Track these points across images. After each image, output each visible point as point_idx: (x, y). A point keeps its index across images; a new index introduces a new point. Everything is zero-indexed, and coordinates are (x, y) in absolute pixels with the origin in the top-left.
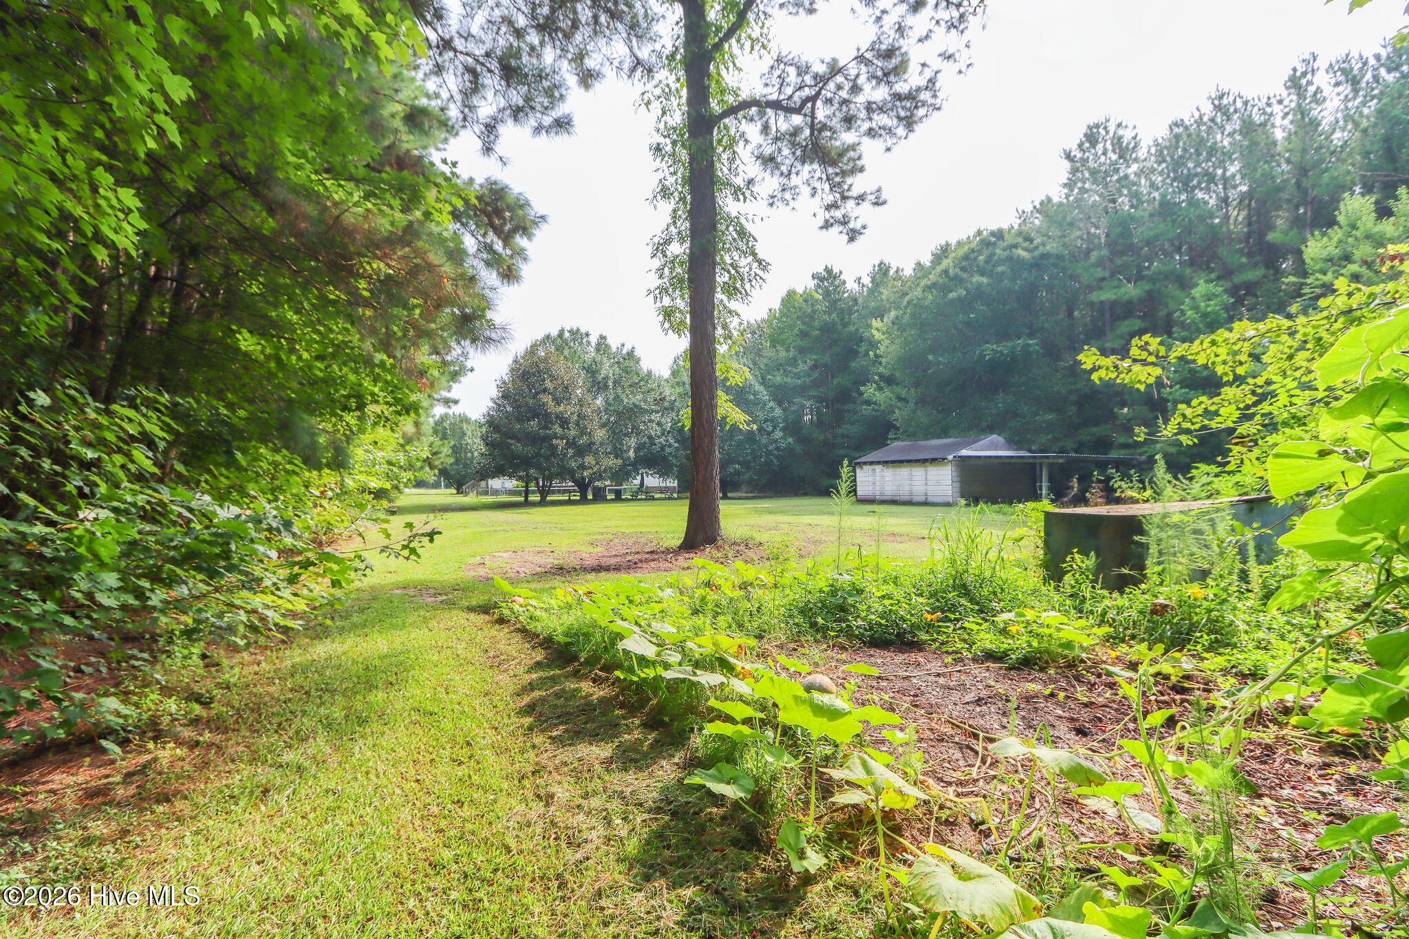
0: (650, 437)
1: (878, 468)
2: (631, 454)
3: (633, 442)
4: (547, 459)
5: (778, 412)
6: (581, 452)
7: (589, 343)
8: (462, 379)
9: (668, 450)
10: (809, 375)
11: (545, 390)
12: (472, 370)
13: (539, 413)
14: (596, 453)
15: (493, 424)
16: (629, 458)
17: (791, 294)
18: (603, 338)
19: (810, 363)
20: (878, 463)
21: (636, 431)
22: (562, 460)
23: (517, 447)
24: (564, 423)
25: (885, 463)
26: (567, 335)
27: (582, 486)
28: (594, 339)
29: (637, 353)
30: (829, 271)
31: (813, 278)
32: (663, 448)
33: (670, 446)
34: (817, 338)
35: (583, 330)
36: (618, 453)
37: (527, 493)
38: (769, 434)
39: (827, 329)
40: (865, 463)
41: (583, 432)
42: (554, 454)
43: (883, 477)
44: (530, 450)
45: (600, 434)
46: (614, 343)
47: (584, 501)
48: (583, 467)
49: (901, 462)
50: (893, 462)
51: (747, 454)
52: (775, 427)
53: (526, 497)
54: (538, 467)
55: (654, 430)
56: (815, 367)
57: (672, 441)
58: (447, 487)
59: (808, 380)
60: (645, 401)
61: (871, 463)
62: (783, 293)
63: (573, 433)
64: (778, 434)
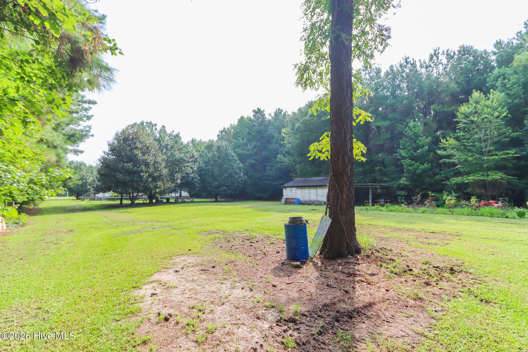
0: (187, 174)
1: (294, 189)
2: (179, 181)
3: (179, 176)
4: (137, 183)
5: (241, 165)
6: (155, 179)
7: (156, 129)
8: (86, 140)
9: (195, 180)
10: (253, 150)
11: (136, 148)
12: (93, 136)
13: (133, 159)
14: (163, 180)
15: (105, 163)
16: (178, 183)
17: (242, 118)
18: (164, 127)
19: (253, 145)
20: (294, 187)
21: (180, 171)
22: (145, 183)
23: (120, 176)
24: (147, 165)
25: (298, 187)
26: (145, 124)
27: (151, 197)
28: (159, 127)
29: (180, 135)
30: (259, 110)
31: (253, 112)
32: (193, 179)
33: (196, 178)
34: (254, 136)
35: (153, 123)
36: (173, 180)
37: (121, 200)
38: (238, 174)
39: (259, 132)
40: (288, 187)
41: (156, 170)
42: (141, 181)
43: (296, 193)
44: (127, 178)
45: (165, 172)
46: (168, 131)
47: (150, 204)
48: (156, 187)
49: (306, 186)
50: (301, 187)
51: (229, 182)
52: (240, 171)
53: (121, 201)
54: (132, 187)
55: (189, 170)
56: (254, 147)
57: (197, 176)
58: (70, 196)
59: (252, 152)
60: (186, 157)
61: (291, 187)
62: (239, 118)
63: (151, 170)
64: (242, 174)
